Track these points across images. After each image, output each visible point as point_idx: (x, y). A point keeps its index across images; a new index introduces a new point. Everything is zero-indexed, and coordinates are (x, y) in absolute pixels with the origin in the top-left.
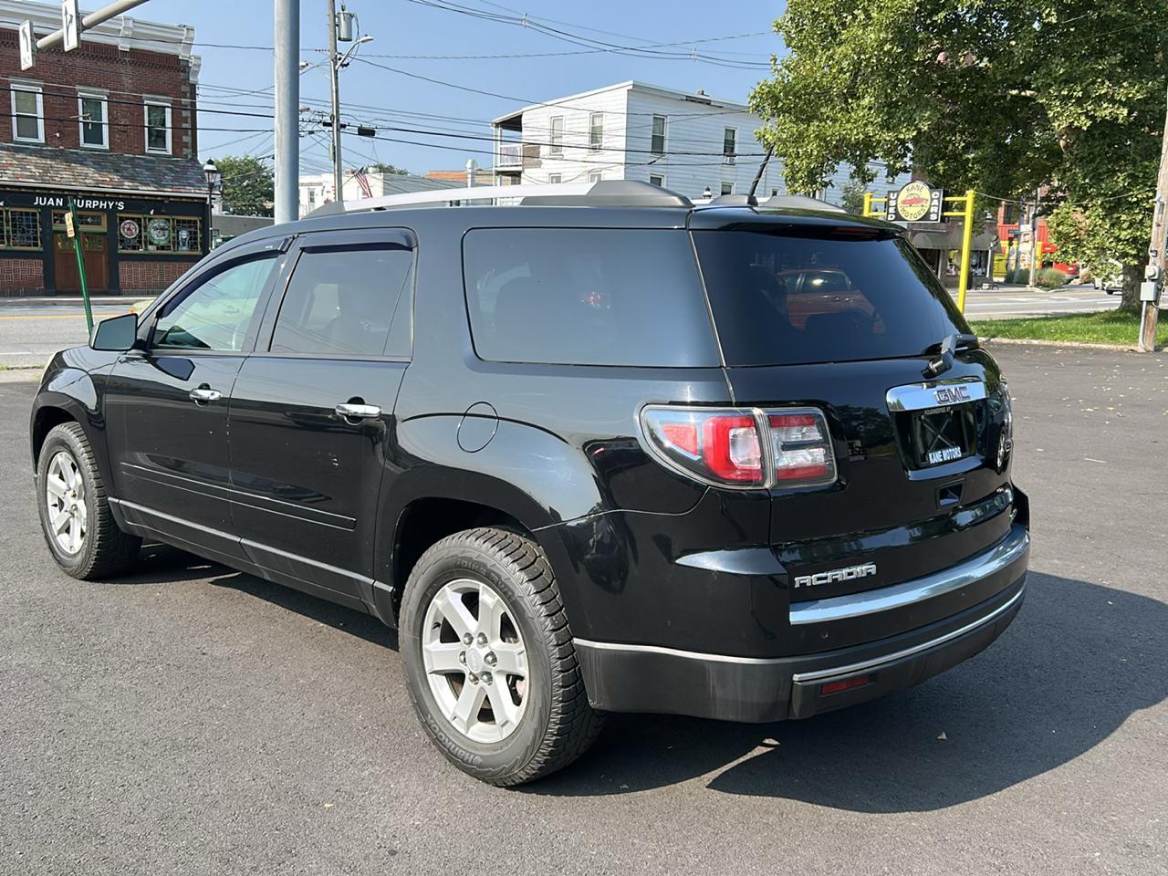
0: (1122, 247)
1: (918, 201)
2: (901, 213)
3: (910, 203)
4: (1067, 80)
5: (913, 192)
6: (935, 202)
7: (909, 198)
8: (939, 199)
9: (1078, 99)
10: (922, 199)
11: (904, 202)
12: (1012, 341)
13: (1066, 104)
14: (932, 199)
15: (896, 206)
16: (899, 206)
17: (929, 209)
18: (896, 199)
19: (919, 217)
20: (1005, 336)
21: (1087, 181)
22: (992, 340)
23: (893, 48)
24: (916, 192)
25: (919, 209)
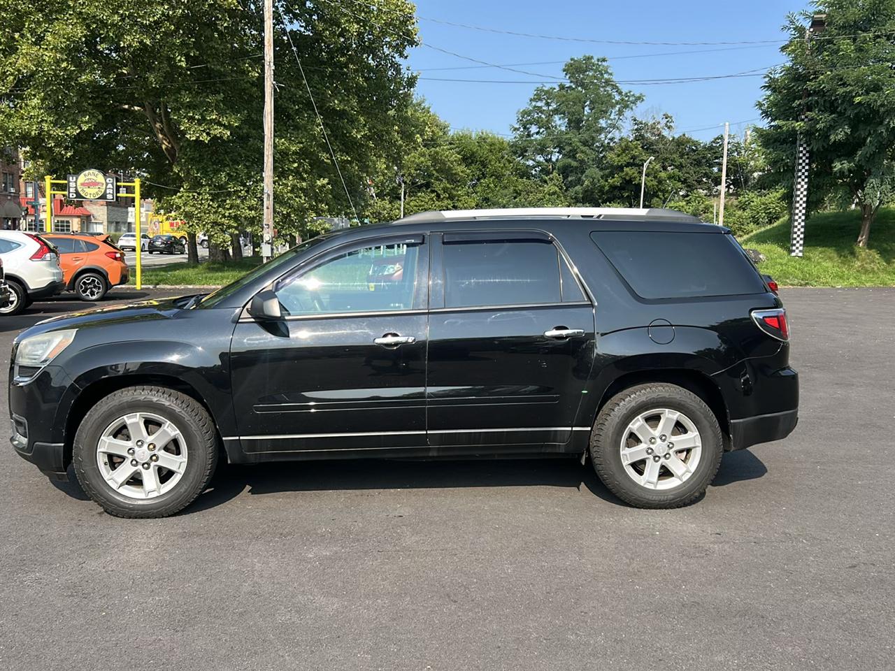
0: (227, 222)
1: (95, 184)
2: (81, 193)
3: (89, 185)
4: (191, 106)
5: (90, 177)
6: (110, 186)
7: (86, 181)
8: (112, 184)
9: (198, 120)
10: (99, 183)
11: (82, 184)
12: (173, 287)
13: (192, 123)
14: (107, 184)
15: (76, 187)
16: (78, 187)
17: (105, 191)
18: (76, 182)
19: (97, 197)
20: (166, 284)
21: (199, 175)
22: (158, 286)
23: (67, 66)
24: (93, 177)
25: (97, 190)
